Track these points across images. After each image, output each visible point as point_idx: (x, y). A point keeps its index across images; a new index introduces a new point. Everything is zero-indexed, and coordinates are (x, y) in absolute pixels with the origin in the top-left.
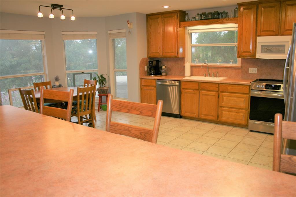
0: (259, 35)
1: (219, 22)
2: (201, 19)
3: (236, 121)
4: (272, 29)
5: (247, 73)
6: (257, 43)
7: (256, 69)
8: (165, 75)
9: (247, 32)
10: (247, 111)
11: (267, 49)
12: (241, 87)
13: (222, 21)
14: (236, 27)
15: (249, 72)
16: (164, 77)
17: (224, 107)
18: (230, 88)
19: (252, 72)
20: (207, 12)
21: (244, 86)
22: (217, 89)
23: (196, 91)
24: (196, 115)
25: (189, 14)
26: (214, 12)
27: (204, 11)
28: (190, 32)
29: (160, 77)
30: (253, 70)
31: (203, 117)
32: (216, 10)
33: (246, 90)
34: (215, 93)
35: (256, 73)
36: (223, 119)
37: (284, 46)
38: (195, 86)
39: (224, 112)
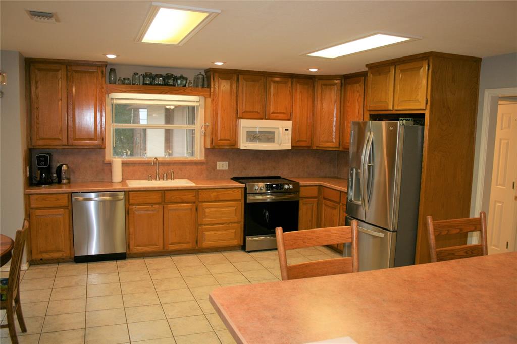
0: (241, 116)
1: (179, 91)
2: (144, 84)
3: (225, 243)
4: (257, 110)
5: (214, 170)
6: (242, 128)
7: (227, 163)
8: (65, 183)
9: (224, 111)
10: (240, 225)
11: (253, 136)
12: (230, 192)
13: (184, 91)
14: (197, 102)
15: (218, 169)
16: (64, 186)
17: (205, 225)
18: (213, 195)
19: (221, 169)
20: (154, 73)
21: (234, 189)
22: (194, 199)
23: (157, 206)
24: (159, 247)
25: (116, 71)
26: (167, 74)
27: (149, 71)
28: (115, 102)
29: (61, 188)
30: (222, 166)
31: (172, 247)
32: (170, 72)
33: (239, 195)
34: (191, 204)
35: (227, 169)
36: (206, 244)
37: (273, 133)
38: (156, 198)
39: (207, 233)
